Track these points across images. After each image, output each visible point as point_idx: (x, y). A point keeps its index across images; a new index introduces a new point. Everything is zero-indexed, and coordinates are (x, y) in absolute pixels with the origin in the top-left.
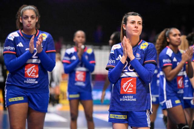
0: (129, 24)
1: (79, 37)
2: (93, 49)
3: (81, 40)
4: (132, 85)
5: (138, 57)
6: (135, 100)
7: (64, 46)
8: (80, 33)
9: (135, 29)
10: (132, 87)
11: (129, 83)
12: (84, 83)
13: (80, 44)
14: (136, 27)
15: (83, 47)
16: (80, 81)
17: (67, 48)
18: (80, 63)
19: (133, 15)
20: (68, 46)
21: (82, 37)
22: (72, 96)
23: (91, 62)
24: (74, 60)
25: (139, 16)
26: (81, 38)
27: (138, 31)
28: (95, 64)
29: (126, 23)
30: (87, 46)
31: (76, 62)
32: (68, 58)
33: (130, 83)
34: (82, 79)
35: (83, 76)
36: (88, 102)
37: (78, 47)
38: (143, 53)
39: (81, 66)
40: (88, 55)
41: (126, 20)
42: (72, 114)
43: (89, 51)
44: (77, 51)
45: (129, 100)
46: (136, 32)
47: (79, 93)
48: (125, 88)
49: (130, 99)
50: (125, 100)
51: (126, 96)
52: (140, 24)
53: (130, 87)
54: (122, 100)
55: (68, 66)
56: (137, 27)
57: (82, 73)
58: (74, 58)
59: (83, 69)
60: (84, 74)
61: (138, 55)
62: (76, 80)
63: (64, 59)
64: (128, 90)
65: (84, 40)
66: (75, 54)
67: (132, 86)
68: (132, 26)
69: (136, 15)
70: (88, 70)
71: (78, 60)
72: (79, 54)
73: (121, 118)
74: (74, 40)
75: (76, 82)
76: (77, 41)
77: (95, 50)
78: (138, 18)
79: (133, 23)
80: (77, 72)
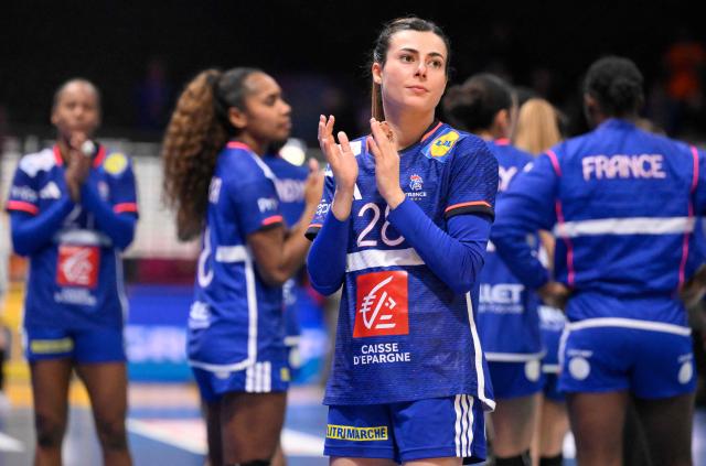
0: (393, 63)
1: (72, 105)
2: (130, 155)
3: (80, 118)
4: (390, 300)
5: (415, 191)
6: (405, 357)
7: (12, 144)
8: (76, 89)
9: (416, 82)
10: (391, 307)
11: (378, 294)
12: (93, 292)
13: (78, 136)
14: (418, 75)
15: (88, 147)
16: (75, 286)
17: (23, 152)
18: (76, 212)
19: (413, 27)
20: (31, 143)
21: (86, 106)
22: (41, 347)
23: (120, 208)
24: (51, 201)
25: (437, 33)
26: (78, 111)
27: (427, 91)
28: (135, 215)
29: (383, 60)
30: (105, 144)
31: (58, 206)
32: (27, 194)
33: (385, 294)
34: (84, 279)
35: (87, 266)
36: (108, 372)
37: (70, 148)
38: (437, 171)
39: (82, 224)
40: (108, 178)
41: (384, 47)
42: (40, 421)
43: (115, 163)
44: (65, 163)
45: (383, 359)
46: (418, 94)
47: (70, 334)
48: (367, 313)
49: (387, 354)
52: (436, 63)
53: (384, 310)
54: (360, 361)
55: (29, 226)
56: (424, 76)
57: (86, 253)
58: (52, 191)
59: (88, 237)
60: (90, 259)
61: (417, 181)
62: (59, 281)
63: (12, 198)
64: (377, 321)
65: (91, 117)
66: (55, 174)
67: (393, 304)
68: (406, 71)
69: (426, 29)
70: (107, 241)
71: (66, 197)
72: (70, 174)
73: (364, 439)
74: (55, 119)
75: (59, 289)
76: (63, 122)
77: (135, 158)
78: (429, 42)
79: (409, 59)
80: (63, 250)
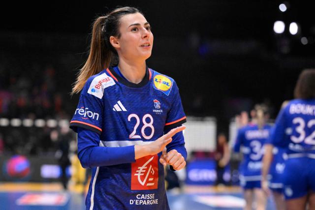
4: (153, 170)
5: (157, 109)
33: (151, 166)
48: (141, 176)
50: (140, 203)
51: (143, 195)
53: (150, 175)
54: (135, 202)
61: (157, 103)
67: (154, 172)
